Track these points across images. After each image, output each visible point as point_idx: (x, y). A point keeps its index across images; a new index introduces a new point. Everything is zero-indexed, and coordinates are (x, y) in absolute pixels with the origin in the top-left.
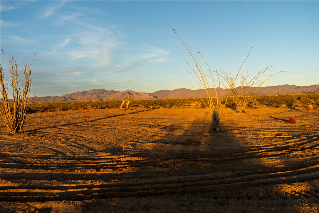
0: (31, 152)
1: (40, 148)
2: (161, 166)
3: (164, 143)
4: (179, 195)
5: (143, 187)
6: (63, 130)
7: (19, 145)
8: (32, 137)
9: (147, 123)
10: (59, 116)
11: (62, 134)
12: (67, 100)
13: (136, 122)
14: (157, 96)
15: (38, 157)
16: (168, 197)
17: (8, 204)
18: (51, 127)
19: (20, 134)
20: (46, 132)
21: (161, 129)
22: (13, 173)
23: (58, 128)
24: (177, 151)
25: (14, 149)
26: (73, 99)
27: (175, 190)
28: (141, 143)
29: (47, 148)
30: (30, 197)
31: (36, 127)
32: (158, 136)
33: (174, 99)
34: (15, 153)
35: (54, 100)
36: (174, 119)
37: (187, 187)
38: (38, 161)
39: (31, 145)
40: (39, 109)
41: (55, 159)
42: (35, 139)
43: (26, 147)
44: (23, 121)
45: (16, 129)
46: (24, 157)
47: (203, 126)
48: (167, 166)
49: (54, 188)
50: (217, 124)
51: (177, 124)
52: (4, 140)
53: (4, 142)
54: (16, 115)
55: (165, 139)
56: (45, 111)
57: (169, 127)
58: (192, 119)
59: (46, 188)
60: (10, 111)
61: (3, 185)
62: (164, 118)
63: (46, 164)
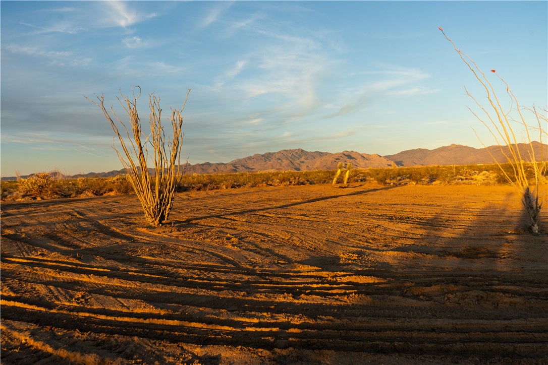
0: (183, 258)
1: (197, 252)
2: (416, 297)
3: (421, 253)
4: (457, 358)
5: (382, 334)
6: (233, 222)
7: (164, 246)
8: (183, 232)
9: (385, 212)
10: (225, 197)
11: (231, 228)
12: (237, 170)
13: (363, 210)
14: (402, 162)
15: (194, 267)
16: (434, 358)
17: (151, 343)
18: (213, 216)
19: (166, 227)
20: (206, 224)
21: (412, 226)
22: (156, 291)
23: (224, 218)
24: (447, 268)
25: (156, 252)
26: (249, 168)
27: (447, 346)
28: (373, 250)
29: (208, 252)
30: (185, 334)
31: (190, 215)
32: (408, 238)
33: (438, 167)
34: (158, 259)
35: (216, 170)
36: (438, 206)
37: (473, 341)
38: (195, 274)
39: (183, 246)
40: (193, 186)
41: (223, 272)
42: (188, 236)
43: (175, 250)
44: (169, 205)
45: (158, 218)
46: (172, 266)
47: (502, 220)
48: (429, 297)
49: (223, 323)
50: (535, 216)
51: (445, 217)
52: (141, 235)
53: (141, 239)
54: (159, 196)
55: (423, 244)
56: (203, 188)
57: (430, 222)
58: (479, 206)
59: (209, 322)
60: (150, 188)
61: (142, 311)
62: (418, 203)
63: (208, 280)
